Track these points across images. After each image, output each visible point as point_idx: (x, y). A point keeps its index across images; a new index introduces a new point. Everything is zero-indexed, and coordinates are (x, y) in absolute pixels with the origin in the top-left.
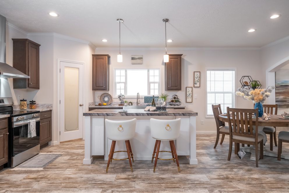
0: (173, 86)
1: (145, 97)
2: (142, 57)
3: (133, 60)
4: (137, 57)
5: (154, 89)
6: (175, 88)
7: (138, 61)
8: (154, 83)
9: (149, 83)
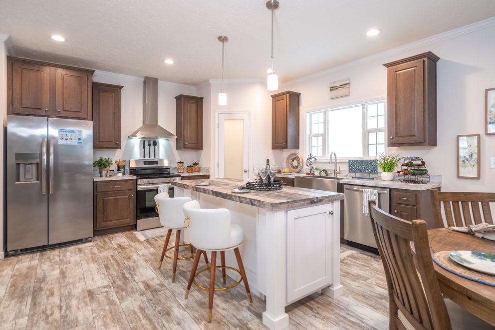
0: (403, 136)
1: (350, 161)
2: (347, 82)
3: (332, 92)
4: (338, 84)
5: (377, 144)
6: (409, 140)
7: (341, 91)
8: (376, 131)
9: (366, 133)
